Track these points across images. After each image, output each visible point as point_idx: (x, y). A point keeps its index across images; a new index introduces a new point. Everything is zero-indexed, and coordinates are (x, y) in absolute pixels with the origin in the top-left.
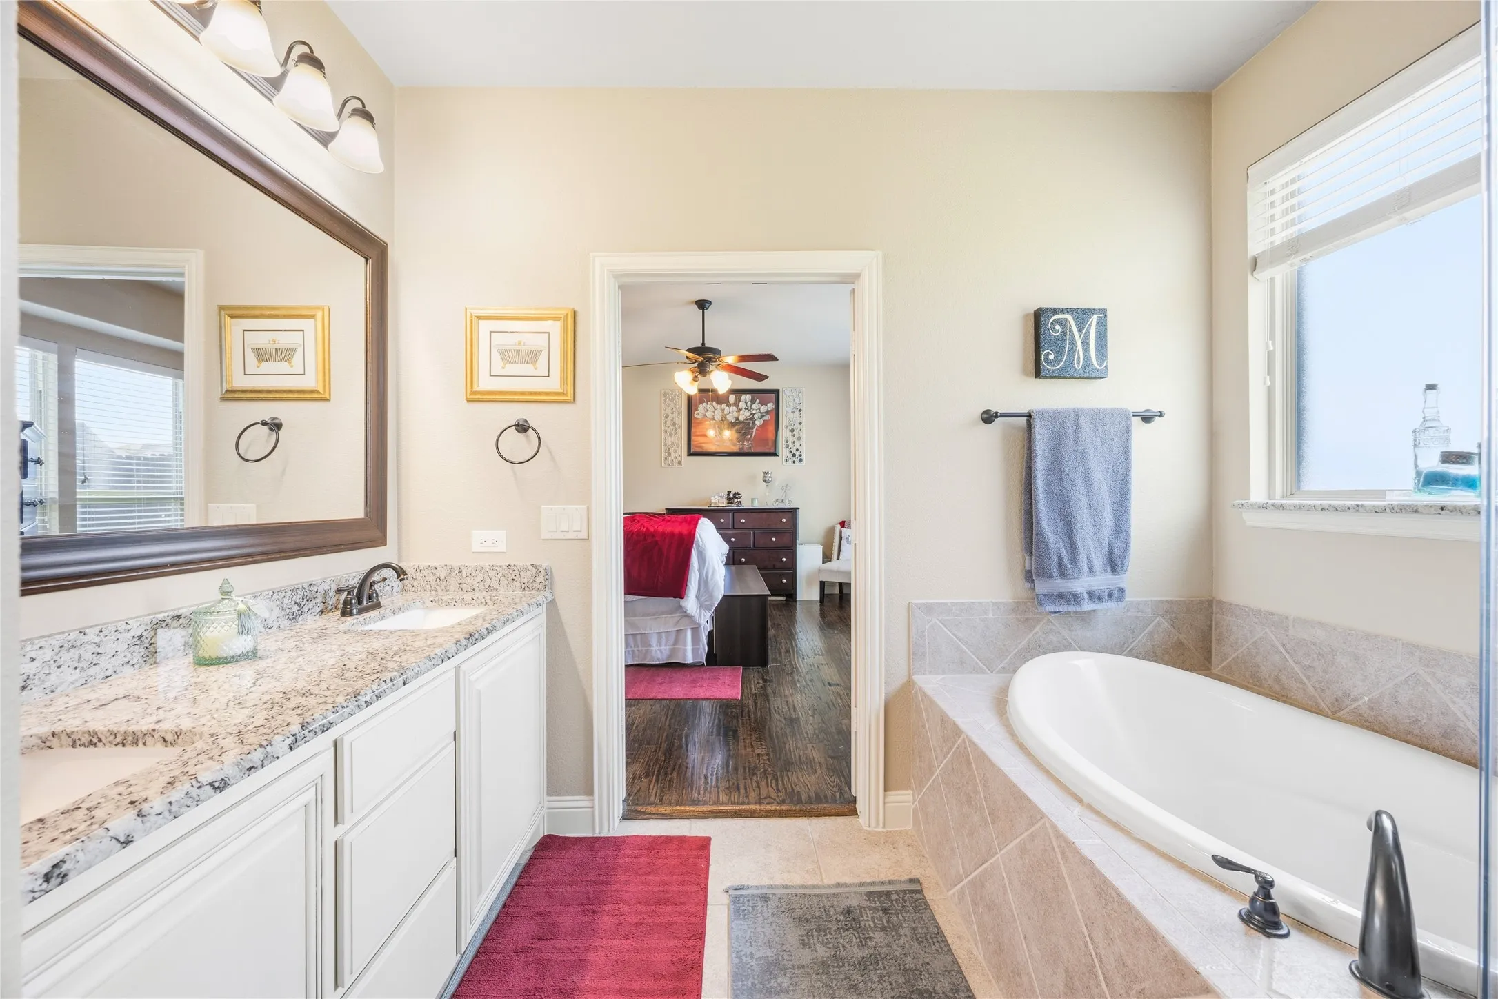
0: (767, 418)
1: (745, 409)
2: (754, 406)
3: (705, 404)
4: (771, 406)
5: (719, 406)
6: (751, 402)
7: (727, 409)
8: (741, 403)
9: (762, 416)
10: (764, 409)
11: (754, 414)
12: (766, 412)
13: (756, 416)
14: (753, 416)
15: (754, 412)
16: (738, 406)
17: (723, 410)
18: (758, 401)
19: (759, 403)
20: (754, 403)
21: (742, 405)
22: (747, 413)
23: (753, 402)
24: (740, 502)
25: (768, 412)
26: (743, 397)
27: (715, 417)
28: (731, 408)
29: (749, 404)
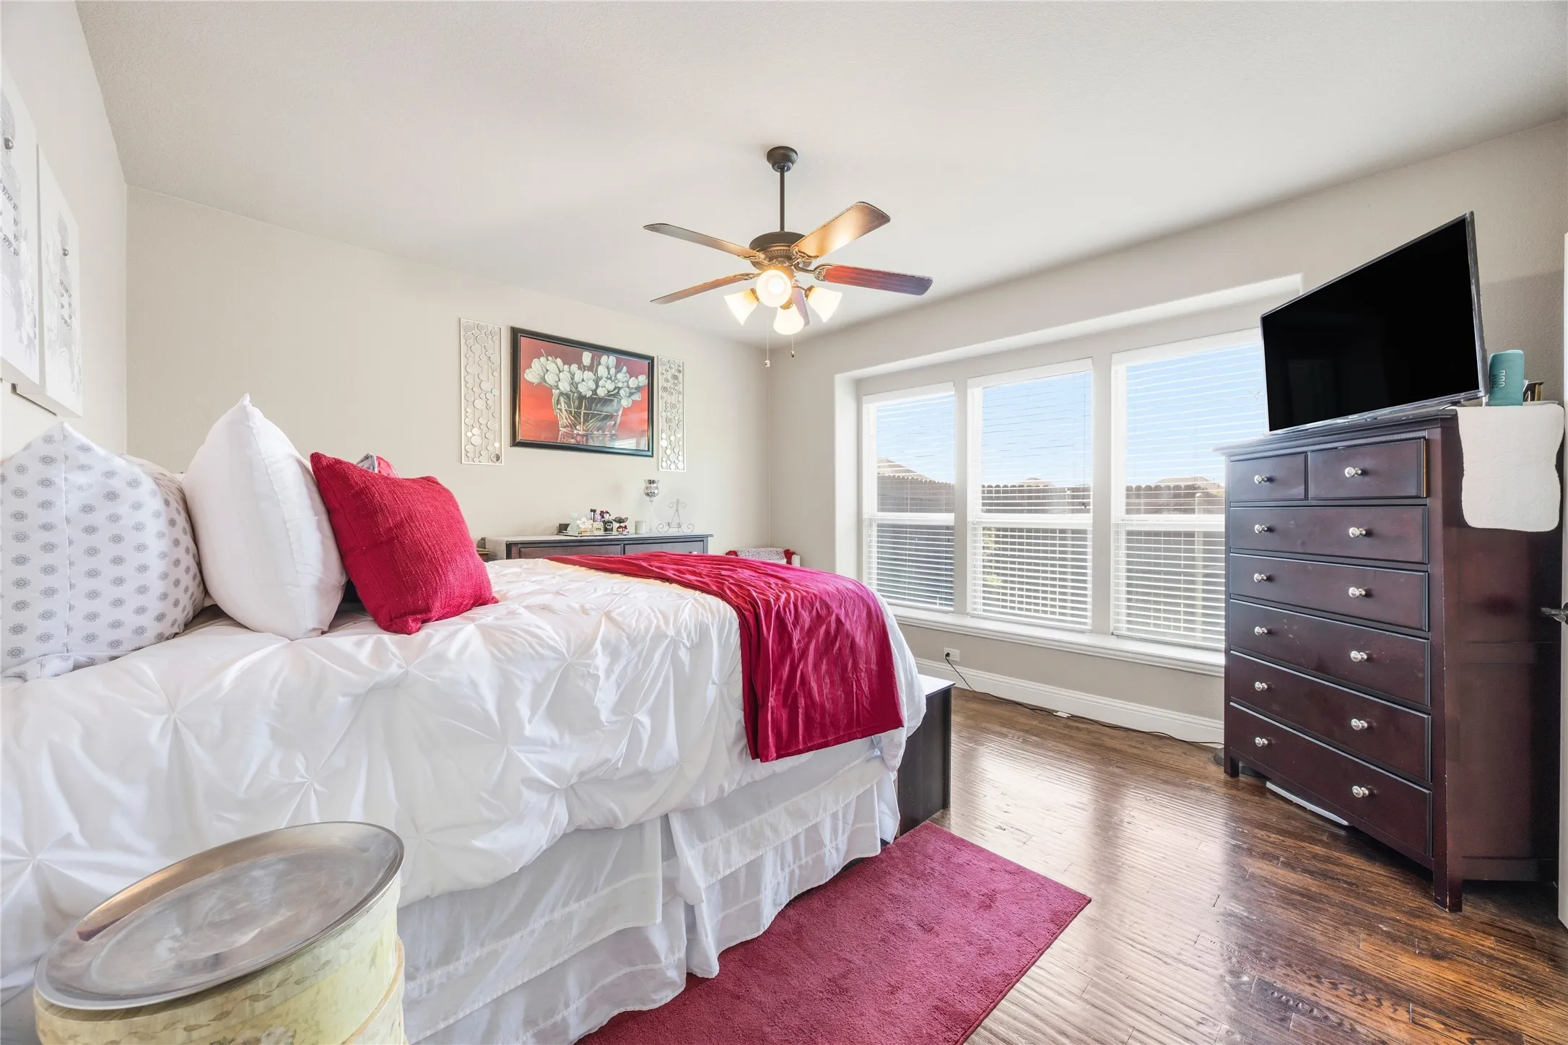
0: (637, 397)
1: (607, 378)
2: (620, 376)
3: (543, 359)
4: (643, 380)
5: (566, 367)
6: (616, 368)
7: (579, 376)
8: (600, 368)
9: (631, 394)
10: (633, 382)
11: (620, 388)
12: (636, 389)
13: (622, 392)
14: (618, 392)
15: (620, 385)
16: (597, 371)
17: (573, 375)
18: (625, 369)
19: (628, 372)
20: (620, 371)
21: (602, 371)
22: (610, 386)
23: (618, 368)
24: (626, 527)
25: (638, 389)
26: (604, 359)
27: (560, 384)
28: (586, 372)
29: (613, 371)
